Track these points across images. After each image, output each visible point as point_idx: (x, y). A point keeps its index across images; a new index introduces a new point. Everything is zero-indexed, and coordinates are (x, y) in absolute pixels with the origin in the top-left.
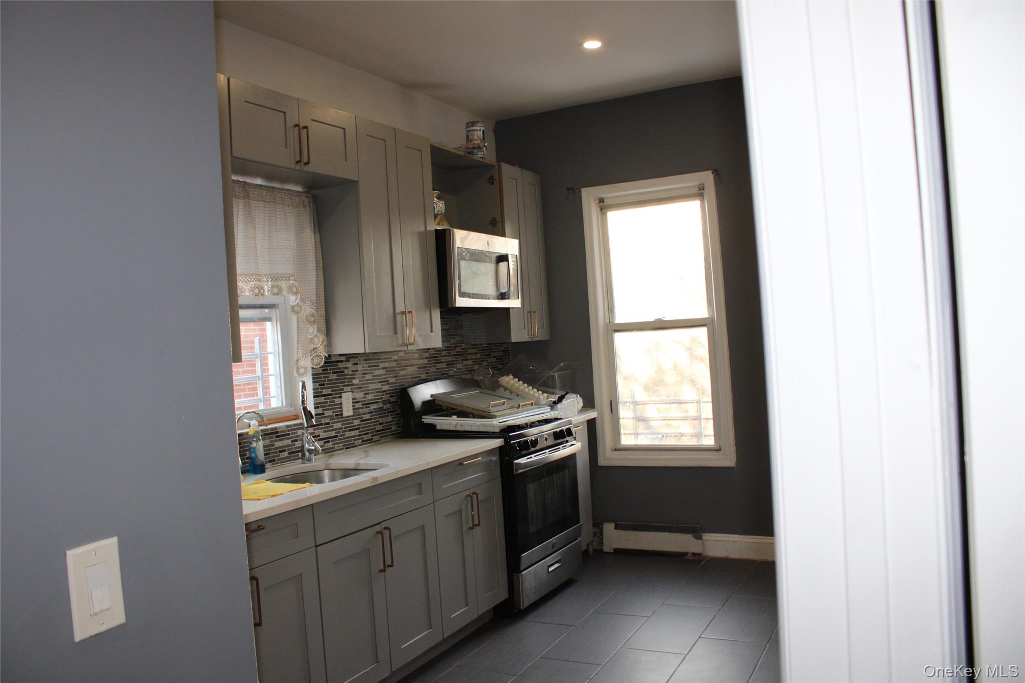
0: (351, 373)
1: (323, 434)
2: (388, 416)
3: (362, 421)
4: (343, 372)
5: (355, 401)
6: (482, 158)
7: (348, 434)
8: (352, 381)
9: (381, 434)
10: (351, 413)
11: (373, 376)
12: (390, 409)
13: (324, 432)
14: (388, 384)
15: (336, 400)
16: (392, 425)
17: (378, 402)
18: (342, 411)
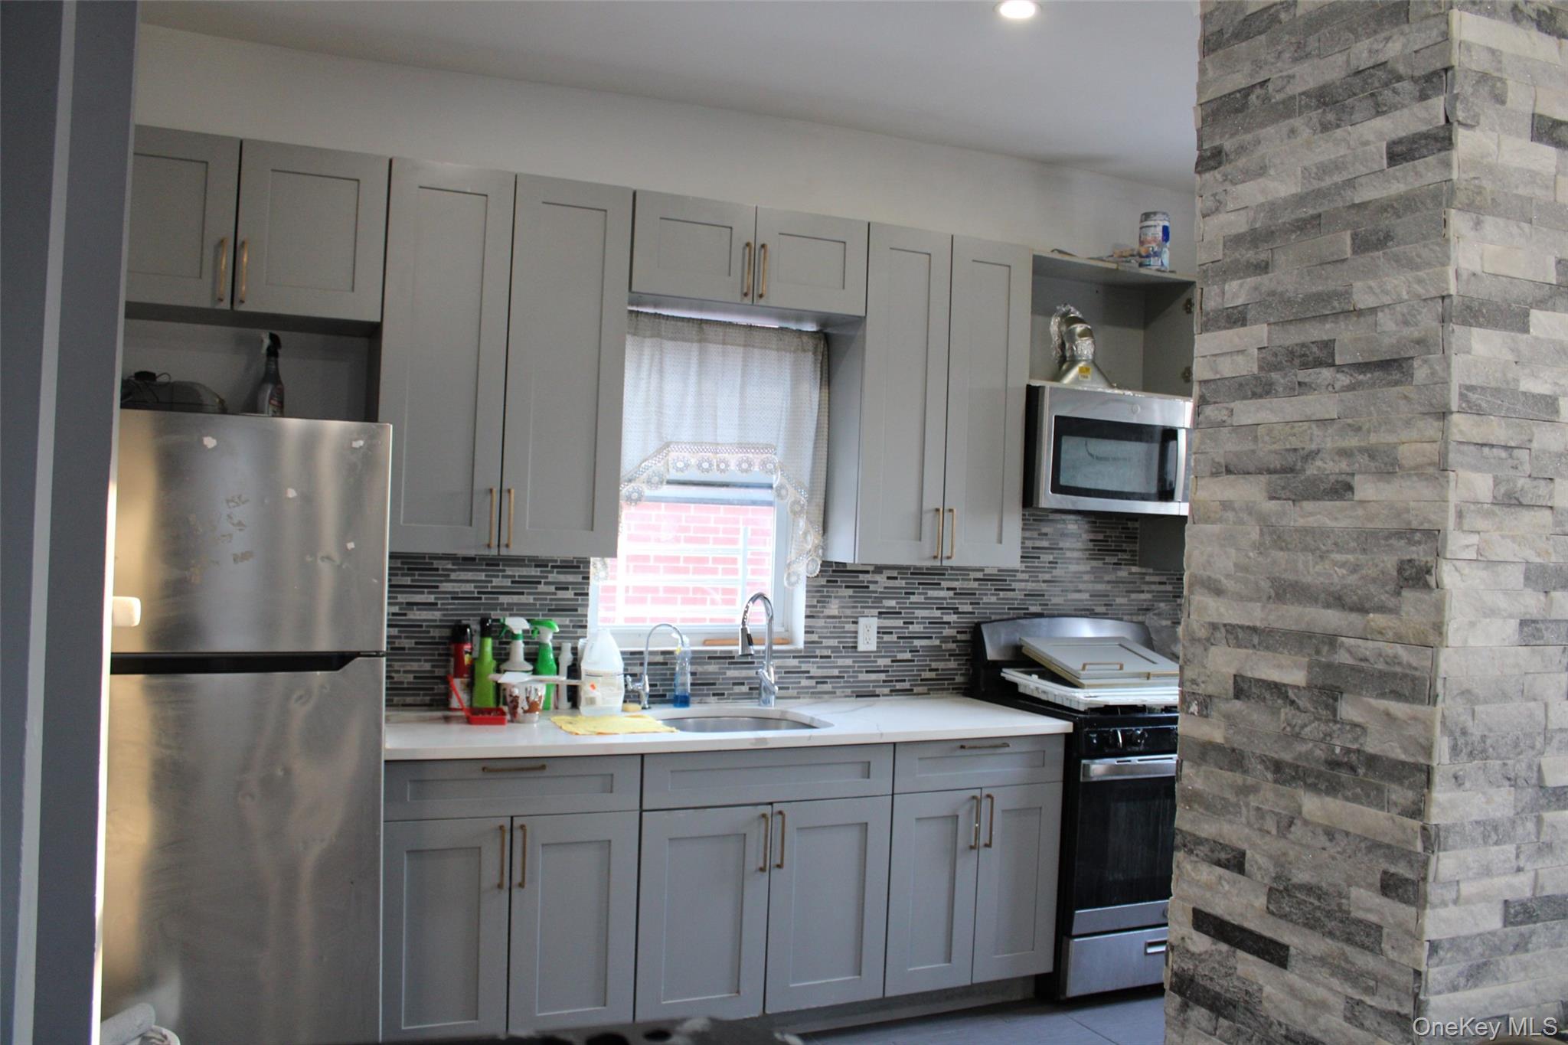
0: (882, 590)
1: (815, 670)
2: (950, 660)
3: (893, 661)
4: (868, 587)
5: (882, 632)
6: (1158, 270)
7: (863, 677)
8: (882, 603)
9: (930, 685)
10: (873, 647)
11: (925, 599)
12: (955, 650)
13: (818, 667)
14: (954, 613)
15: (846, 626)
16: (957, 674)
17: (931, 638)
18: (856, 642)
